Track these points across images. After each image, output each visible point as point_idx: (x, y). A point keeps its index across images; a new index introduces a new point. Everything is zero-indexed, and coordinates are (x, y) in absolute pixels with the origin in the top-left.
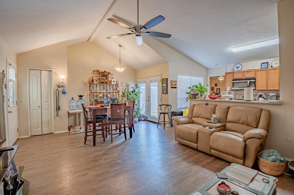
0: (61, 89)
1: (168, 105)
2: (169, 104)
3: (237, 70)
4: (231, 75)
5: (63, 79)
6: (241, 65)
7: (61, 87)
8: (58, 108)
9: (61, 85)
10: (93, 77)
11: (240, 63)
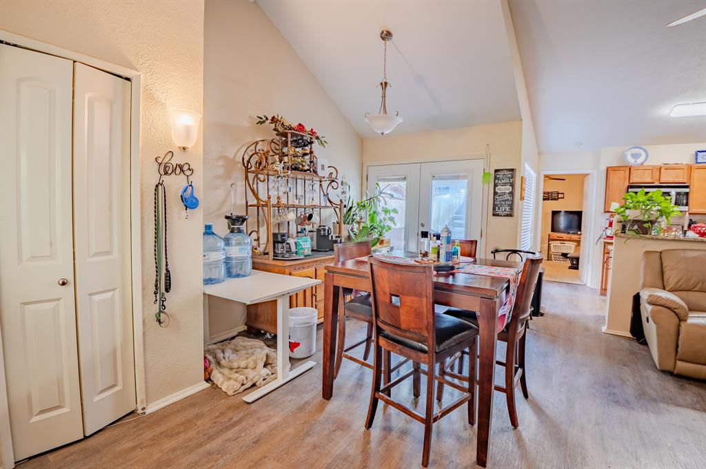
0: (176, 184)
1: (515, 252)
2: (517, 249)
3: (636, 162)
4: (623, 174)
5: (188, 130)
6: (646, 151)
7: (174, 171)
8: (164, 283)
9: (174, 162)
10: (257, 143)
11: (643, 147)
